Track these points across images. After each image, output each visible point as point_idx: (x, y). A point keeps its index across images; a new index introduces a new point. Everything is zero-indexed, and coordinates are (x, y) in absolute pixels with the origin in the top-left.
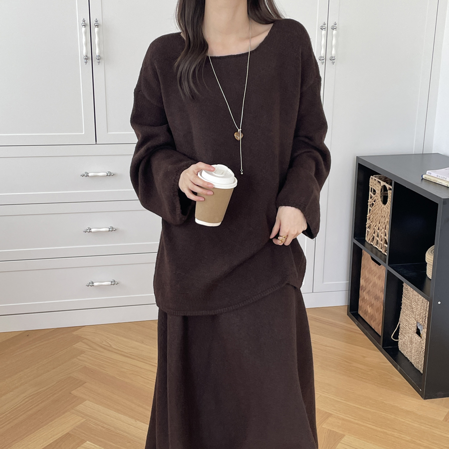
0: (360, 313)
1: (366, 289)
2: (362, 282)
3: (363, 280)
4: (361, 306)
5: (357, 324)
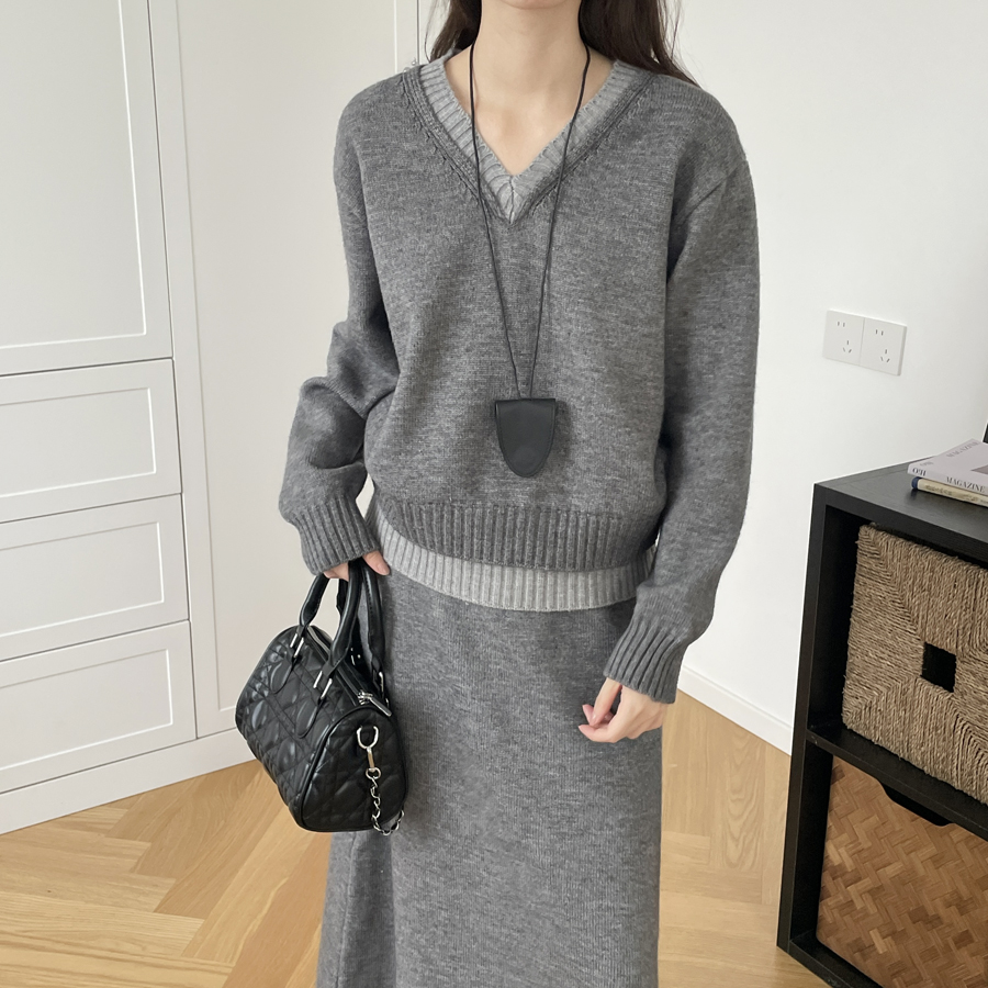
1: (860, 879)
3: (842, 850)
4: (835, 923)
5: (836, 984)
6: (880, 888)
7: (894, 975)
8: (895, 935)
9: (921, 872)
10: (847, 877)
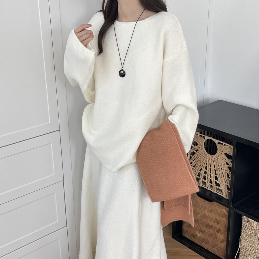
0: (186, 235)
5: (188, 246)
7: (202, 242)
8: (202, 232)
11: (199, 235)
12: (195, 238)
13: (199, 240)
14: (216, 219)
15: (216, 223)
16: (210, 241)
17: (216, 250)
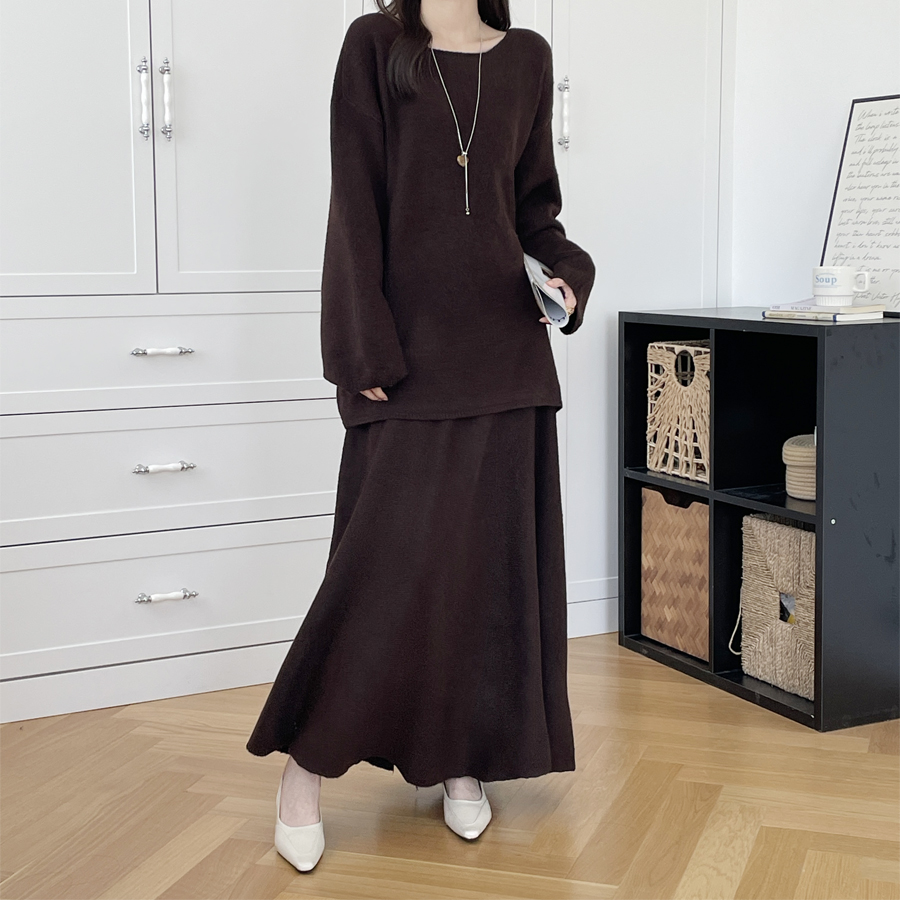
0: (647, 631)
1: (657, 573)
2: (647, 561)
3: (649, 556)
4: (648, 615)
5: (646, 652)
6: (666, 572)
7: (676, 634)
8: (674, 602)
9: (682, 549)
10: (652, 574)
11: (669, 614)
12: (662, 631)
13: (669, 632)
14: (697, 551)
15: (697, 564)
16: (689, 623)
17: (700, 646)
